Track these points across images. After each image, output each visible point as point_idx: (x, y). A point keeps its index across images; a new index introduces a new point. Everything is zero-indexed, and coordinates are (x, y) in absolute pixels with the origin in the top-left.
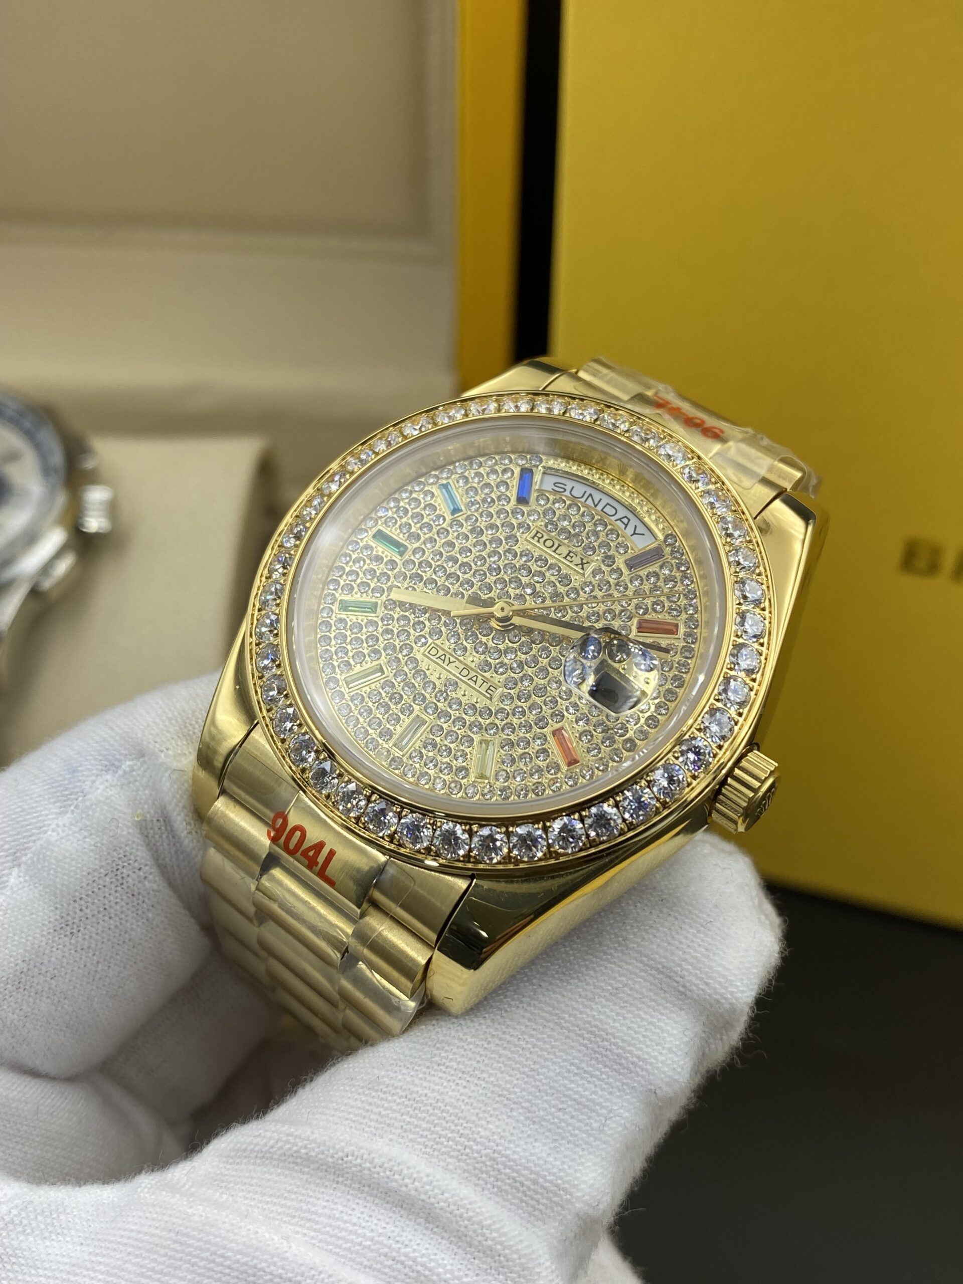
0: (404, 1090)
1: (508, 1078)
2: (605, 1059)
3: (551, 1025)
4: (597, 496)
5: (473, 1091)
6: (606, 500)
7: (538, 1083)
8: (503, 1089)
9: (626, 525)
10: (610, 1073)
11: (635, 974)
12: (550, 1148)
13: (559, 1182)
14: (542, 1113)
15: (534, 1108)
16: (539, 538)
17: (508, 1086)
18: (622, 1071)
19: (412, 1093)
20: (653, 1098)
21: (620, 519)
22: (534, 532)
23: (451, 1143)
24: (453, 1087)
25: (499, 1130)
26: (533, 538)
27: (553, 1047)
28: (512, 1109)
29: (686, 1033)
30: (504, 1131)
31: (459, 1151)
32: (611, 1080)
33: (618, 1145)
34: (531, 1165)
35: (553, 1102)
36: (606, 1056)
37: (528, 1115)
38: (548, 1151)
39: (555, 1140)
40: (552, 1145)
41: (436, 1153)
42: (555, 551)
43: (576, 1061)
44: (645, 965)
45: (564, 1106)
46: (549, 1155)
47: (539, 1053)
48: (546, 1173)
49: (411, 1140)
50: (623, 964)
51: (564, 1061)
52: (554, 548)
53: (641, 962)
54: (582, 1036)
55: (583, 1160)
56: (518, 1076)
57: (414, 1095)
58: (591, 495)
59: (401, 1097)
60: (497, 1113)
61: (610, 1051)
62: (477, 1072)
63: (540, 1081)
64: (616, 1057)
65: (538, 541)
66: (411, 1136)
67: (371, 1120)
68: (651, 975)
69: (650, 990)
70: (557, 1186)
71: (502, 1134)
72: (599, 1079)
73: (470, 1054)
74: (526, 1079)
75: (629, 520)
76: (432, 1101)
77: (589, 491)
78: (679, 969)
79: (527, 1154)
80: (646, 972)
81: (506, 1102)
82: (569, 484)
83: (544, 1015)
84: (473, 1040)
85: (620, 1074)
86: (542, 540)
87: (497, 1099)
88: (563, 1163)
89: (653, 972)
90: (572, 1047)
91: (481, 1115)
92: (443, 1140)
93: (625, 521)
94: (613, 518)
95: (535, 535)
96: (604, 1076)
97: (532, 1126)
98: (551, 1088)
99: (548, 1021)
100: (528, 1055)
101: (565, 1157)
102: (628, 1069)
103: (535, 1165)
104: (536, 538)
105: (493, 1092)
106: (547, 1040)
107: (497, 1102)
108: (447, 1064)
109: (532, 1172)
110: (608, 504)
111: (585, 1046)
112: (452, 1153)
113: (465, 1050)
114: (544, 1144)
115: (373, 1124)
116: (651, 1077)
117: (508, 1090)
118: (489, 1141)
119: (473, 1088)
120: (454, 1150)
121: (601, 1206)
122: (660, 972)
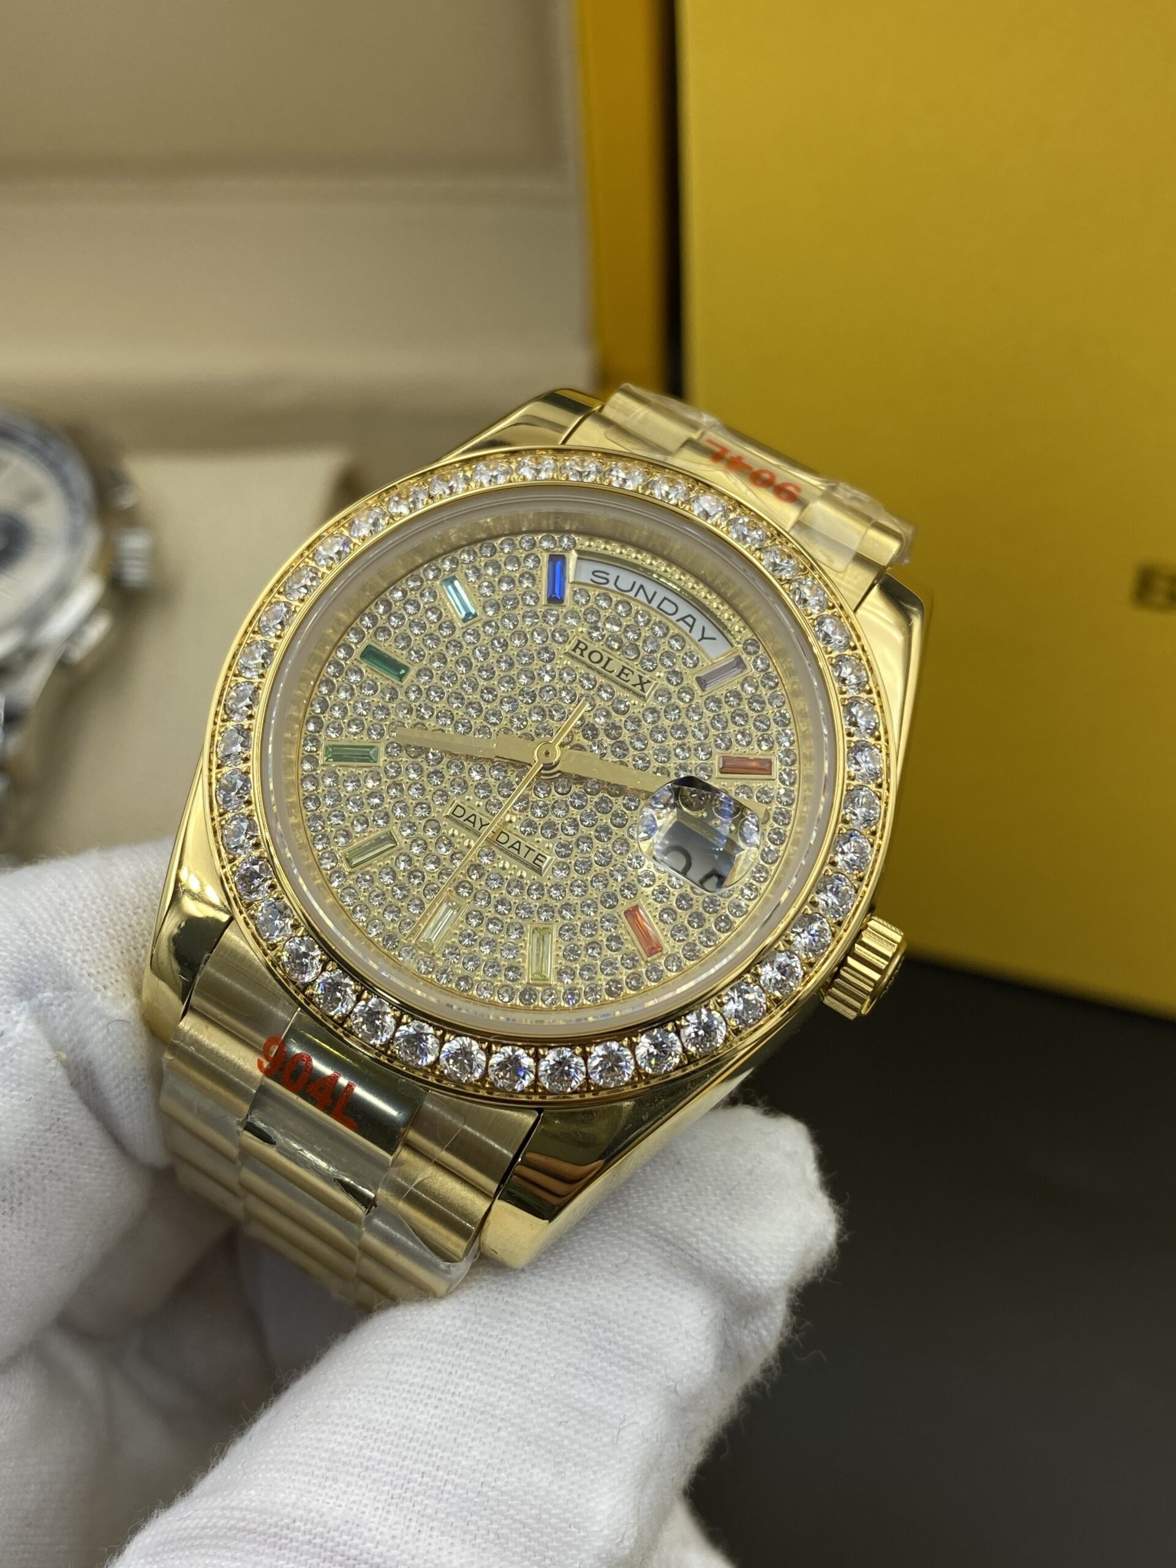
0: (361, 1419)
1: (490, 1390)
2: (609, 1355)
3: (540, 1318)
4: (650, 588)
5: (447, 1411)
6: (662, 593)
7: (528, 1392)
8: (486, 1404)
9: (691, 627)
10: (618, 1372)
11: (639, 1246)
12: (553, 1475)
13: (568, 1515)
14: (538, 1430)
15: (528, 1425)
16: (582, 650)
17: (492, 1399)
18: (631, 1367)
19: (370, 1421)
20: (673, 1396)
21: (683, 619)
22: (574, 642)
23: (426, 1479)
24: (421, 1409)
25: (485, 1457)
26: (574, 650)
27: (543, 1345)
28: (499, 1429)
29: (705, 1312)
30: (491, 1457)
31: (439, 1487)
32: (620, 1381)
33: (637, 1464)
34: (530, 1497)
35: (550, 1414)
36: (611, 1351)
37: (520, 1434)
38: (550, 1478)
39: (559, 1463)
40: (554, 1470)
41: (408, 1495)
42: (604, 667)
43: (574, 1360)
44: (652, 1235)
45: (565, 1418)
46: (551, 1483)
47: (527, 1355)
48: (551, 1507)
49: (375, 1481)
50: (625, 1235)
51: (559, 1361)
52: (603, 663)
53: (647, 1231)
54: (578, 1328)
55: (596, 1486)
56: (503, 1385)
57: (373, 1424)
58: (642, 587)
59: (357, 1428)
60: (480, 1435)
61: (615, 1343)
62: (449, 1387)
63: (532, 1389)
64: (622, 1351)
65: (582, 655)
66: (375, 1475)
67: (322, 1460)
68: (659, 1247)
69: (657, 1265)
70: (566, 1521)
71: (489, 1461)
72: (605, 1382)
73: (439, 1366)
74: (513, 1389)
75: (695, 620)
76: (397, 1429)
77: (640, 581)
78: (694, 1240)
79: (523, 1484)
80: (652, 1243)
81: (490, 1420)
82: (613, 573)
83: (531, 1306)
84: (440, 1348)
85: (629, 1372)
86: (586, 653)
87: (479, 1417)
88: (571, 1491)
89: (662, 1243)
90: (567, 1344)
91: (459, 1440)
92: (415, 1476)
93: (690, 620)
94: (674, 618)
95: (577, 647)
96: (610, 1377)
97: (527, 1448)
98: (547, 1396)
99: (536, 1313)
100: (513, 1359)
101: (573, 1483)
102: (639, 1364)
103: (535, 1497)
104: (578, 651)
105: (472, 1409)
106: (535, 1337)
107: (479, 1421)
108: (411, 1381)
109: (532, 1507)
110: (665, 598)
111: (582, 1339)
112: (429, 1492)
113: (432, 1361)
114: (544, 1470)
115: (323, 1464)
116: (669, 1371)
117: (491, 1405)
118: (474, 1471)
119: (446, 1407)
120: (432, 1488)
121: (626, 1543)
122: (669, 1243)
